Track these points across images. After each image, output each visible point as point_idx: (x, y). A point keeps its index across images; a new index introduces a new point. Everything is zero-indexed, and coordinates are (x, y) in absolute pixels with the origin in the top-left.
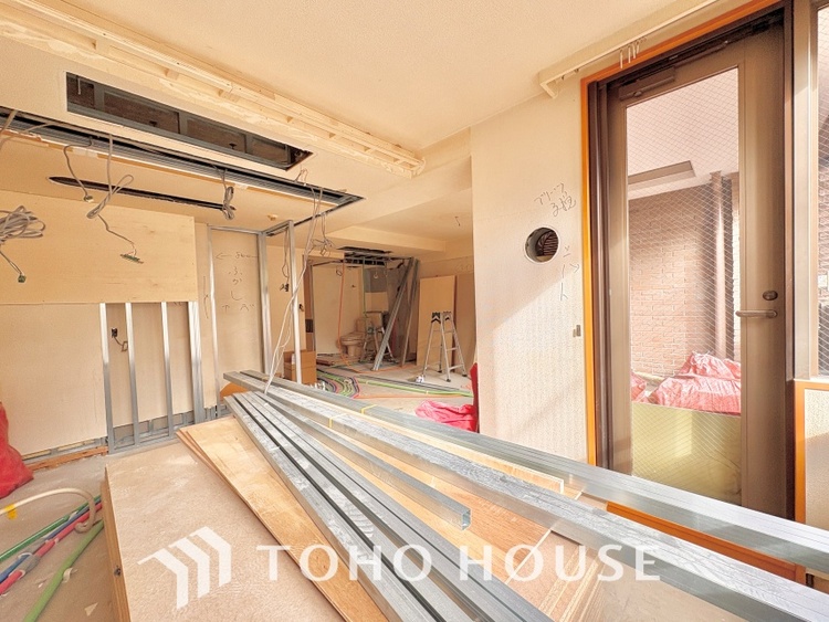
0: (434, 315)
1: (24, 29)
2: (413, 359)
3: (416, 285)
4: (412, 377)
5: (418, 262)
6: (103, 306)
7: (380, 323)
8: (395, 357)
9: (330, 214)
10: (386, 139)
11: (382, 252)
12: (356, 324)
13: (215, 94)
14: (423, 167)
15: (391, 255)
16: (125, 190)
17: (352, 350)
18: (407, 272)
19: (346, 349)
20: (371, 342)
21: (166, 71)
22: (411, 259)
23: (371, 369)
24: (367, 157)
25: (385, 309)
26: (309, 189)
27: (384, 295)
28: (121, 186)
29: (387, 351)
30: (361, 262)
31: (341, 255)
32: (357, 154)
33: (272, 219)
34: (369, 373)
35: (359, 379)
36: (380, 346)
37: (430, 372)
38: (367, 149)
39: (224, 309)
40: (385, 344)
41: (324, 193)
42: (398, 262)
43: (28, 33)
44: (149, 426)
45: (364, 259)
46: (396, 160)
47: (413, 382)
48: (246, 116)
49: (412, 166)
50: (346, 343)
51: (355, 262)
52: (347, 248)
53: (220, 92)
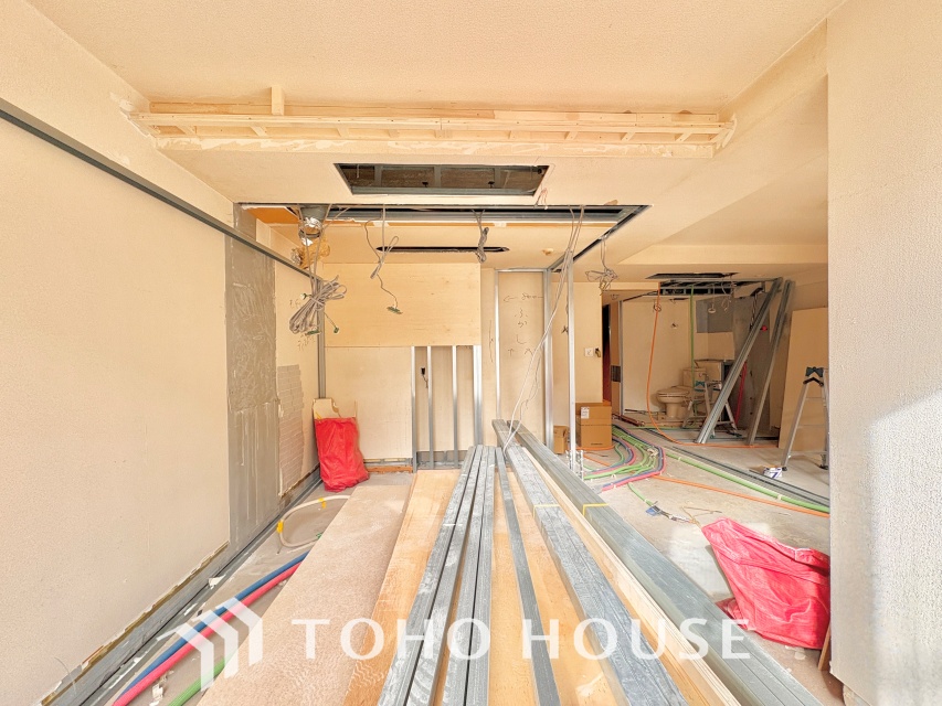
0: (809, 371)
1: (302, 141)
2: (773, 437)
3: (784, 320)
4: (760, 464)
5: (789, 284)
6: (413, 348)
7: (718, 376)
8: (739, 428)
9: (613, 237)
10: (659, 110)
11: (720, 275)
12: (683, 374)
13: (431, 137)
14: (732, 133)
15: (734, 278)
16: (396, 249)
17: (672, 410)
18: (767, 302)
19: (664, 407)
20: (700, 402)
21: (388, 132)
22: (776, 282)
23: (695, 440)
24: (625, 147)
25: (729, 355)
26: (568, 211)
27: (729, 335)
28: (392, 246)
29: (725, 415)
30: (689, 292)
31: (655, 285)
32: (609, 147)
33: (548, 253)
34: (689, 446)
35: (671, 452)
36: (712, 405)
37: (800, 464)
38: (622, 135)
39: (509, 353)
40: (722, 402)
41: (586, 211)
42: (751, 288)
43: (305, 143)
44: (445, 456)
45: (693, 288)
46: (677, 136)
47: (759, 475)
48: (463, 149)
49: (711, 136)
50: (664, 400)
51: (681, 292)
52: (659, 275)
53: (434, 133)
